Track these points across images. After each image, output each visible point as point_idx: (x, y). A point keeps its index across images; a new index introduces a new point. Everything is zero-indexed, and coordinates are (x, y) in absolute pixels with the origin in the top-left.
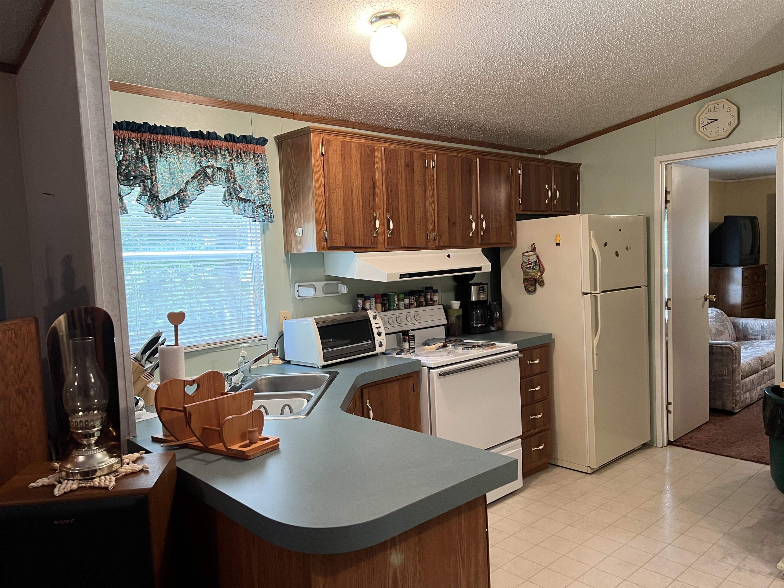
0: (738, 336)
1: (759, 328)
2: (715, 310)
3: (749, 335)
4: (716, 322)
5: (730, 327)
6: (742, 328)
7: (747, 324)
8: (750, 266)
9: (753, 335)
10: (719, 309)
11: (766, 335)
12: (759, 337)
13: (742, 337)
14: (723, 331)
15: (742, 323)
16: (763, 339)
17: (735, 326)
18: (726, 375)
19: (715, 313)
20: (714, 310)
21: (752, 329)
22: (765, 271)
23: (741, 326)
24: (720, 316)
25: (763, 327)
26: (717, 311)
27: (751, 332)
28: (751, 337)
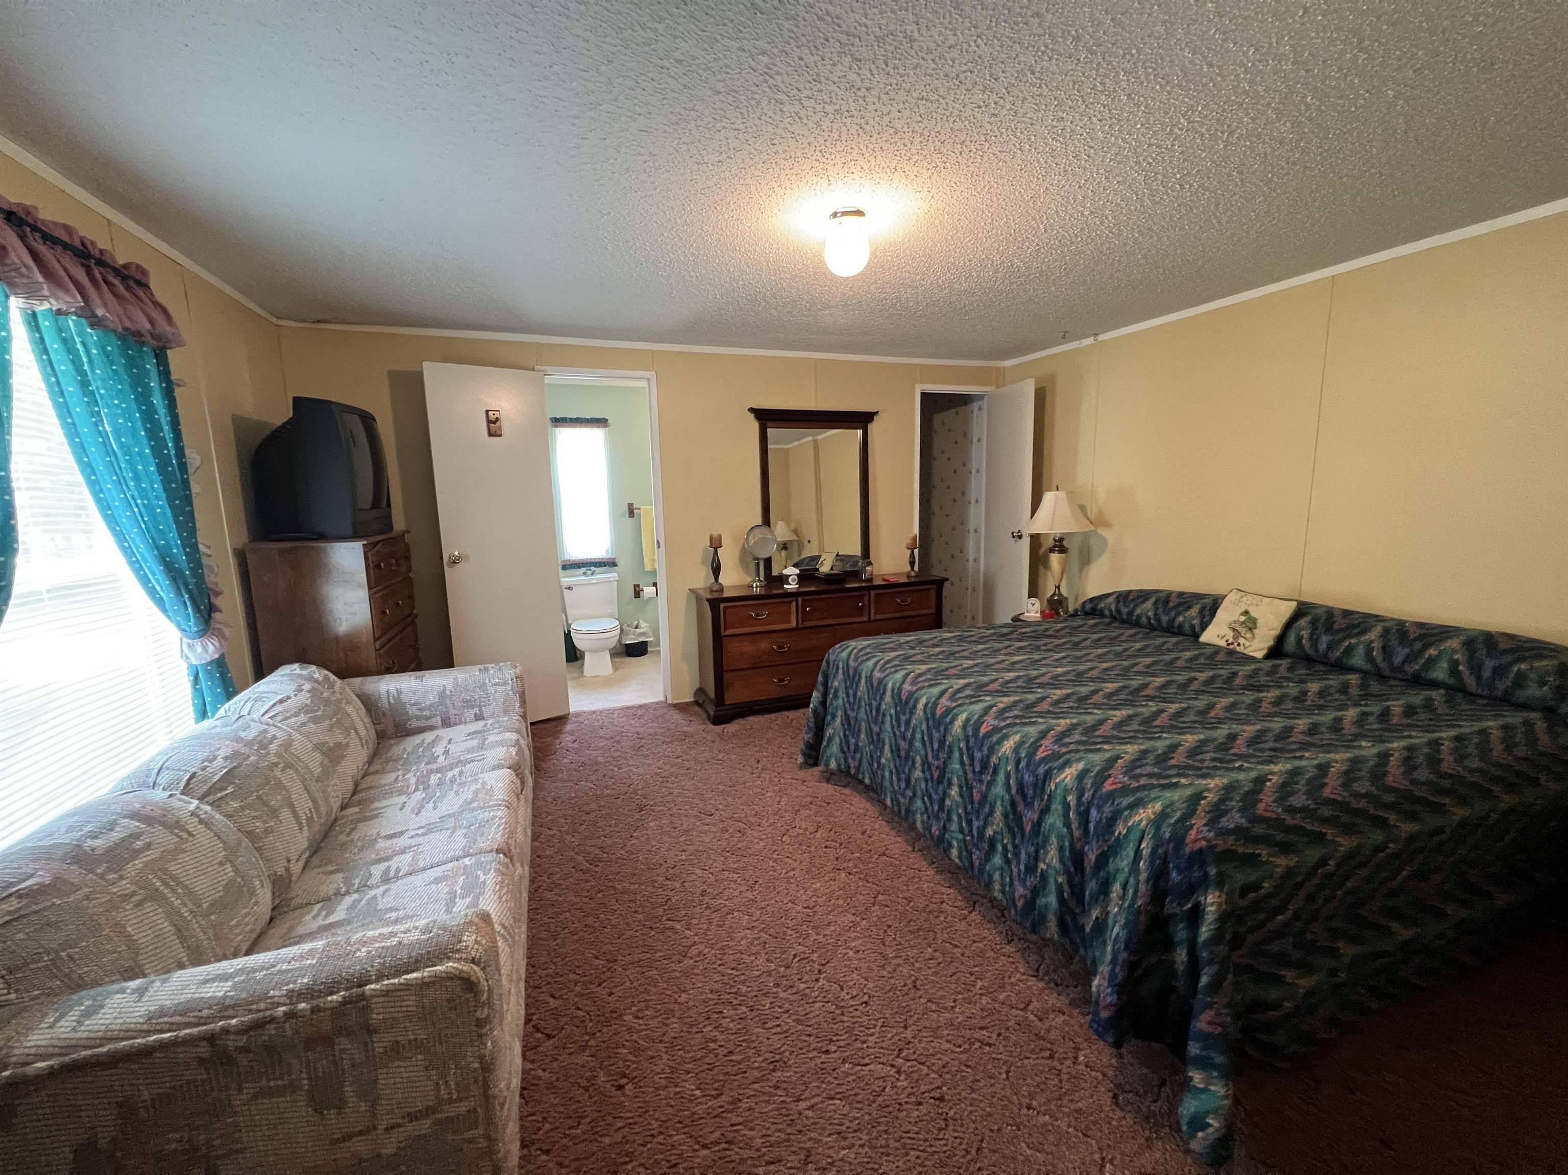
0: (379, 728)
1: (432, 698)
2: (304, 672)
3: (409, 720)
4: (315, 720)
5: (356, 712)
6: (387, 705)
7: (399, 692)
8: (380, 538)
9: (419, 718)
10: (314, 668)
11: (452, 712)
12: (437, 721)
13: (391, 730)
14: (344, 742)
15: (388, 692)
16: (447, 723)
17: (369, 703)
18: (451, 1101)
19: (307, 687)
20: (300, 676)
21: (416, 704)
22: (407, 545)
23: (386, 701)
24: (325, 694)
25: (442, 694)
26: (311, 679)
27: (413, 711)
28: (415, 724)
